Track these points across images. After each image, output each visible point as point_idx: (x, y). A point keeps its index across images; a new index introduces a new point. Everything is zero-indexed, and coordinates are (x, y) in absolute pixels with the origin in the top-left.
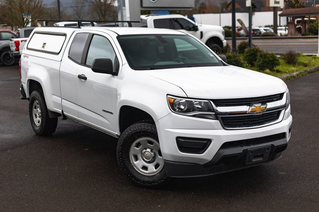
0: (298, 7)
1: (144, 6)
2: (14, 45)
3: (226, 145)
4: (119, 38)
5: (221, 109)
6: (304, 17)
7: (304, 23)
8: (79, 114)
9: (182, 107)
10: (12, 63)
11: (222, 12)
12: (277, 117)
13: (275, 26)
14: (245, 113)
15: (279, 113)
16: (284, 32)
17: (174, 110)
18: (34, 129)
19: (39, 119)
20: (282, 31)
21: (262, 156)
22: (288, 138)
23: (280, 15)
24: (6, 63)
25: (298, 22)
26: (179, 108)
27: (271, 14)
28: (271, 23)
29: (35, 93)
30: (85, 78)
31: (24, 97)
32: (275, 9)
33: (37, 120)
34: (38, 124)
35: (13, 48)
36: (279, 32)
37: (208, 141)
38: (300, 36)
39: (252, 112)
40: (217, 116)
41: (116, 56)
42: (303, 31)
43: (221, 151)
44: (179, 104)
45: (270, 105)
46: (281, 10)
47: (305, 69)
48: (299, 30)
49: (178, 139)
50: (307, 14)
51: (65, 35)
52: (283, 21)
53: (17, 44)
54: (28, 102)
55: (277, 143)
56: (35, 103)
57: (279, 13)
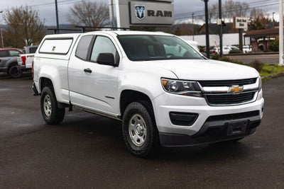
0: (260, 29)
1: (133, 22)
2: (21, 60)
3: (211, 119)
4: (118, 37)
5: (206, 89)
6: (265, 37)
7: (265, 42)
8: (84, 102)
9: (174, 88)
10: (19, 75)
11: (195, 34)
12: (252, 98)
13: (241, 46)
14: (226, 92)
15: (253, 94)
16: (248, 50)
17: (168, 90)
18: (45, 120)
19: (49, 110)
20: (246, 49)
21: (240, 129)
22: (261, 115)
23: (245, 36)
24: (13, 76)
25: (260, 42)
26: (171, 89)
27: (237, 35)
28: (238, 43)
29: (46, 88)
30: (90, 71)
31: (36, 94)
32: (240, 31)
33: (48, 111)
34: (48, 115)
35: (20, 63)
36: (244, 50)
37: (196, 115)
38: (262, 52)
39: (232, 91)
40: (203, 94)
41: (117, 51)
42: (265, 48)
43: (207, 123)
44: (171, 86)
45: (246, 87)
46: (245, 32)
47: (269, 75)
48: (261, 48)
49: (171, 113)
50: (268, 34)
51: (72, 38)
52: (247, 41)
53: (24, 59)
54: (39, 97)
55: (252, 119)
56: (46, 97)
57: (244, 34)
